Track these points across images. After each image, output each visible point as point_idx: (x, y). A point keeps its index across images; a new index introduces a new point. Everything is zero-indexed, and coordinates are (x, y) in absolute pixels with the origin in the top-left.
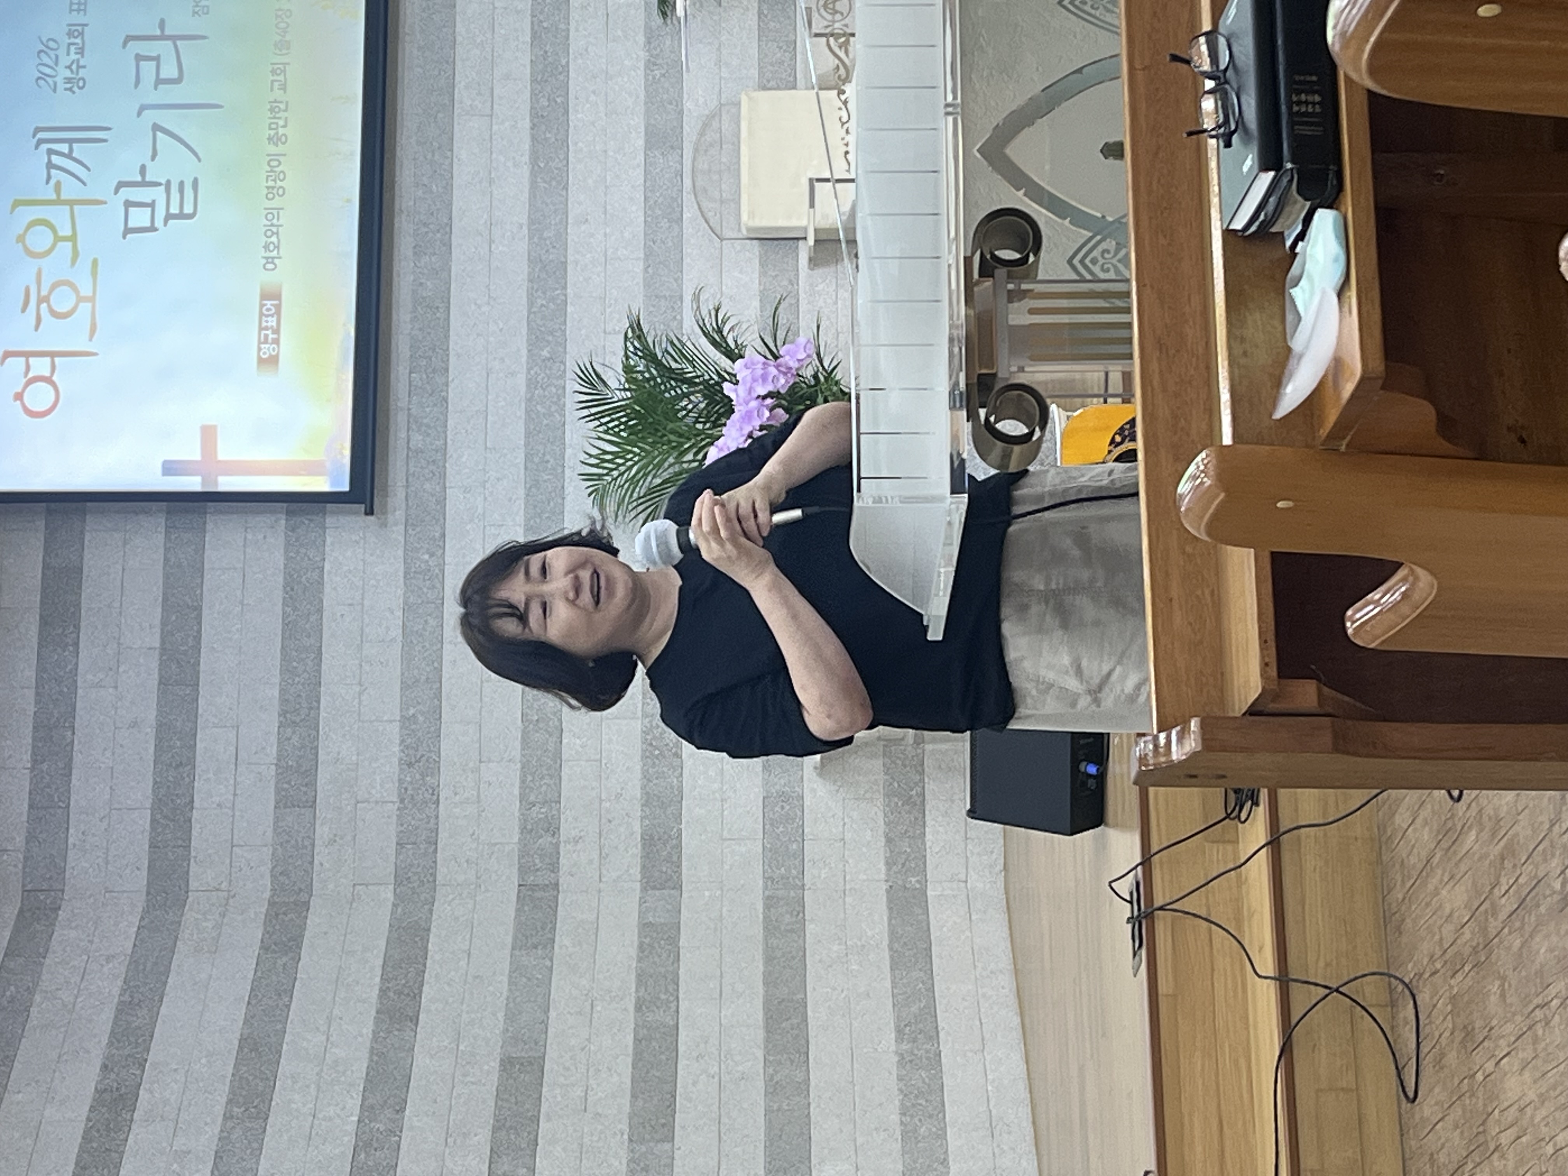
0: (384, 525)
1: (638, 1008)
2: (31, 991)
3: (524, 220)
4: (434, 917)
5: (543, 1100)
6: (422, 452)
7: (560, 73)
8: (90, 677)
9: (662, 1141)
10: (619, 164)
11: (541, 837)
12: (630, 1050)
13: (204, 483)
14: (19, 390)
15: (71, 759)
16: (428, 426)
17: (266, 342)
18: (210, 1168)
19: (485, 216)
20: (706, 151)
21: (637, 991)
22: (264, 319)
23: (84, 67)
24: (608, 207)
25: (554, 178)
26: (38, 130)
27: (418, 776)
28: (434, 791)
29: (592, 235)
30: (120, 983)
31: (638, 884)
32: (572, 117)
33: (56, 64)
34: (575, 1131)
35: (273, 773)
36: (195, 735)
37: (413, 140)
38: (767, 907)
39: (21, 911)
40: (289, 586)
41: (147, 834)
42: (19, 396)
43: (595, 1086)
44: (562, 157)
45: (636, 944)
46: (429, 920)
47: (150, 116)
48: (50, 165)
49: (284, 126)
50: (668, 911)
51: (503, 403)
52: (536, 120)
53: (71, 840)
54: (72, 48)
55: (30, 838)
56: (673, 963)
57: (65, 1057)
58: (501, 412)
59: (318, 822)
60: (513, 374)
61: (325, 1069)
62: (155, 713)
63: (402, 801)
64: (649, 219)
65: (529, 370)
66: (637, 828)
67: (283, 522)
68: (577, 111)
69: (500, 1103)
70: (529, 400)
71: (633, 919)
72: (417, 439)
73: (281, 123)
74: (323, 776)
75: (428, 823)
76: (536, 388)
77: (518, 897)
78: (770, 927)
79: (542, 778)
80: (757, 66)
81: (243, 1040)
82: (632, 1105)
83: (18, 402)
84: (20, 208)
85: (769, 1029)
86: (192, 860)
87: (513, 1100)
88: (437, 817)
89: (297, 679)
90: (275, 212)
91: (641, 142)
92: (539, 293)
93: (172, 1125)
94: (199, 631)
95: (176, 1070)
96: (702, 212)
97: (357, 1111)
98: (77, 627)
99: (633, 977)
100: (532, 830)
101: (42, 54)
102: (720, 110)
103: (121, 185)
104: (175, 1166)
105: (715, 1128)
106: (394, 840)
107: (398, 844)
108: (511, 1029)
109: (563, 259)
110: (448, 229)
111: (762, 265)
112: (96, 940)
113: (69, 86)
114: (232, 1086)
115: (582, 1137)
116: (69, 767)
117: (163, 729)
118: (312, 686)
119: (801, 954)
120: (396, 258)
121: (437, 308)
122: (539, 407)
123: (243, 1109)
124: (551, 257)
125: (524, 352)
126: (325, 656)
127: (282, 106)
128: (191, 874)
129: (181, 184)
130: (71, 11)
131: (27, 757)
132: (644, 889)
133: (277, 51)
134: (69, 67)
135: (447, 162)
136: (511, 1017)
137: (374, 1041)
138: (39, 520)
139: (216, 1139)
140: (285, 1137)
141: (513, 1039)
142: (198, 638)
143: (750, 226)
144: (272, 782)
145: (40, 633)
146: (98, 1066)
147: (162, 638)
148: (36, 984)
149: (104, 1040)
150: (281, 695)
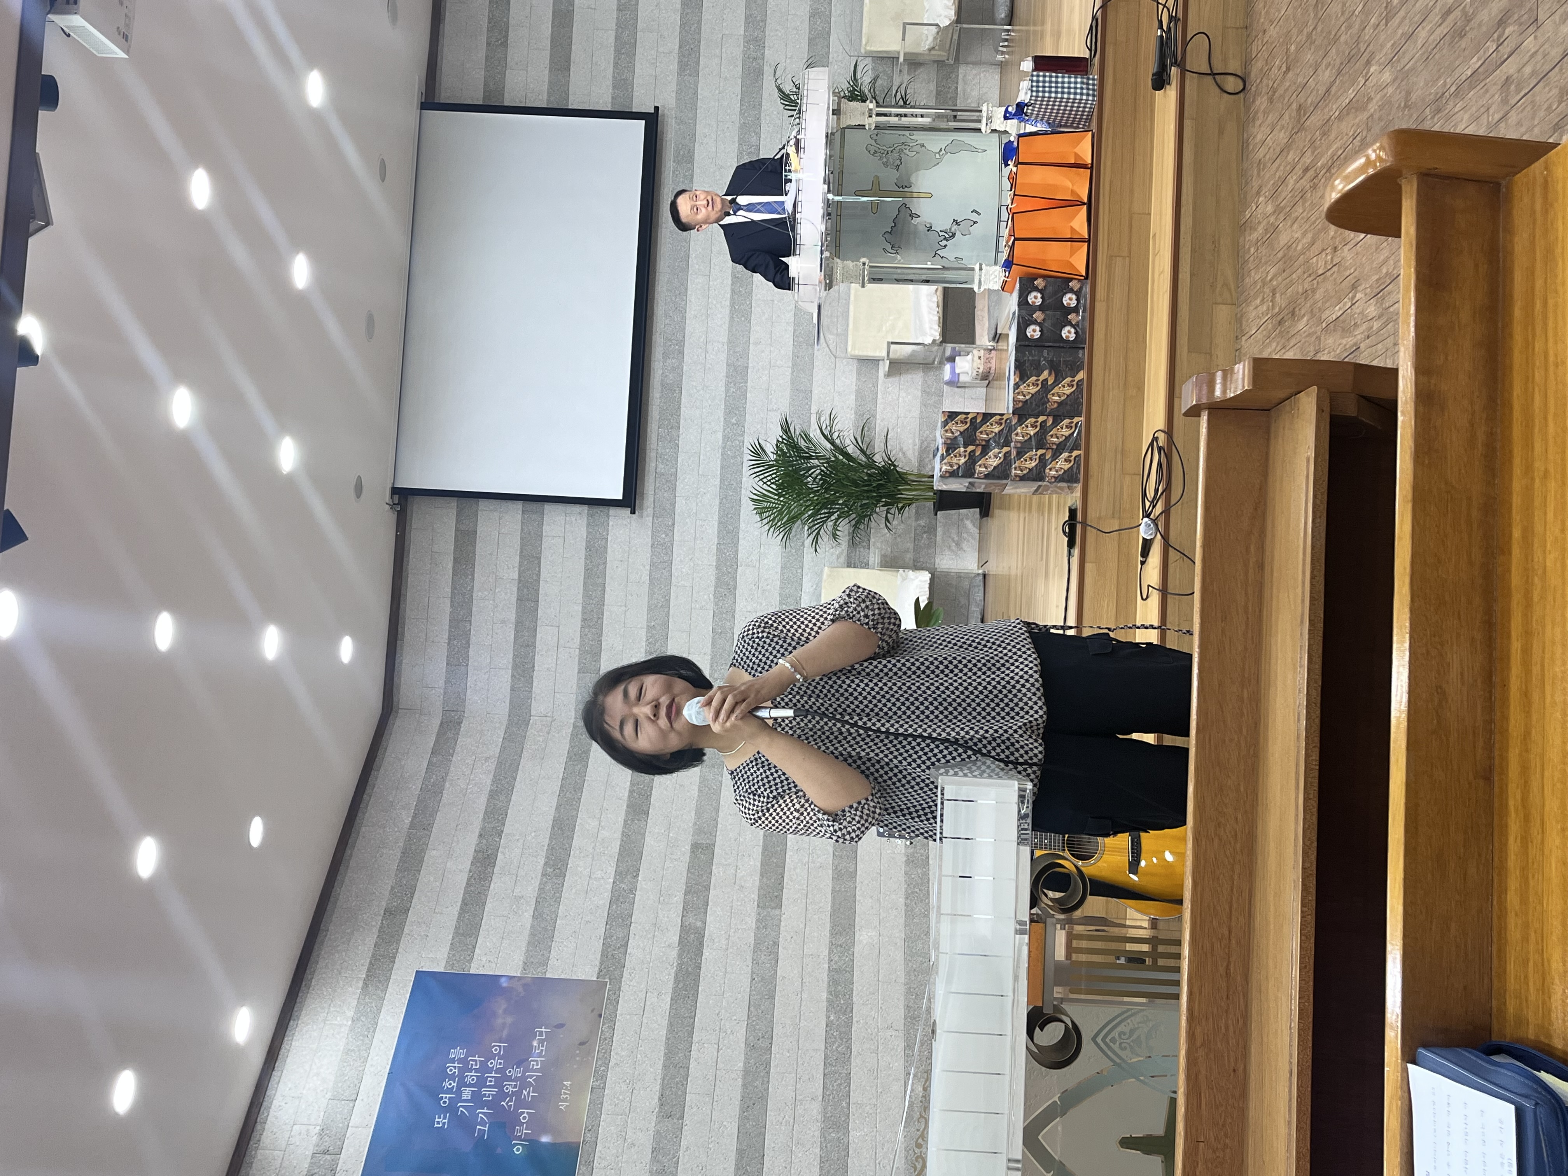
0: (641, 516)
2: (444, 779)
3: (725, 340)
5: (713, 874)
6: (664, 475)
8: (480, 594)
9: (775, 908)
12: (761, 844)
13: (541, 491)
15: (469, 639)
16: (667, 460)
18: (533, 910)
19: (704, 337)
24: (773, 335)
25: (743, 315)
29: (763, 352)
30: (491, 777)
34: (729, 897)
35: (577, 653)
36: (536, 630)
37: (664, 289)
39: (442, 723)
40: (588, 548)
41: (509, 683)
43: (741, 867)
51: (709, 449)
53: (469, 684)
55: (447, 681)
57: (460, 827)
58: (708, 453)
60: (715, 432)
61: (597, 844)
62: (514, 616)
64: (796, 343)
65: (724, 431)
67: (587, 512)
69: (690, 875)
70: (724, 448)
72: (661, 466)
74: (604, 658)
76: (728, 442)
81: (555, 821)
82: (760, 882)
86: (533, 700)
87: (697, 874)
89: (591, 601)
92: (732, 384)
93: (514, 877)
94: (539, 571)
95: (518, 840)
97: (612, 876)
98: (474, 565)
104: (514, 906)
105: (804, 901)
108: (698, 823)
109: (746, 365)
110: (682, 343)
111: (859, 373)
112: (480, 746)
114: (547, 853)
115: (732, 902)
116: (468, 643)
117: (519, 624)
118: (599, 606)
120: (653, 359)
121: (675, 390)
122: (729, 452)
123: (552, 870)
124: (740, 363)
125: (722, 419)
126: (607, 589)
128: (532, 707)
131: (446, 636)
135: (683, 303)
136: (699, 813)
137: (625, 827)
138: (454, 502)
139: (537, 889)
140: (574, 891)
141: (699, 830)
142: (539, 575)
143: (853, 353)
144: (577, 658)
145: (454, 567)
146: (477, 834)
147: (519, 574)
148: (447, 774)
149: (481, 816)
150: (583, 610)
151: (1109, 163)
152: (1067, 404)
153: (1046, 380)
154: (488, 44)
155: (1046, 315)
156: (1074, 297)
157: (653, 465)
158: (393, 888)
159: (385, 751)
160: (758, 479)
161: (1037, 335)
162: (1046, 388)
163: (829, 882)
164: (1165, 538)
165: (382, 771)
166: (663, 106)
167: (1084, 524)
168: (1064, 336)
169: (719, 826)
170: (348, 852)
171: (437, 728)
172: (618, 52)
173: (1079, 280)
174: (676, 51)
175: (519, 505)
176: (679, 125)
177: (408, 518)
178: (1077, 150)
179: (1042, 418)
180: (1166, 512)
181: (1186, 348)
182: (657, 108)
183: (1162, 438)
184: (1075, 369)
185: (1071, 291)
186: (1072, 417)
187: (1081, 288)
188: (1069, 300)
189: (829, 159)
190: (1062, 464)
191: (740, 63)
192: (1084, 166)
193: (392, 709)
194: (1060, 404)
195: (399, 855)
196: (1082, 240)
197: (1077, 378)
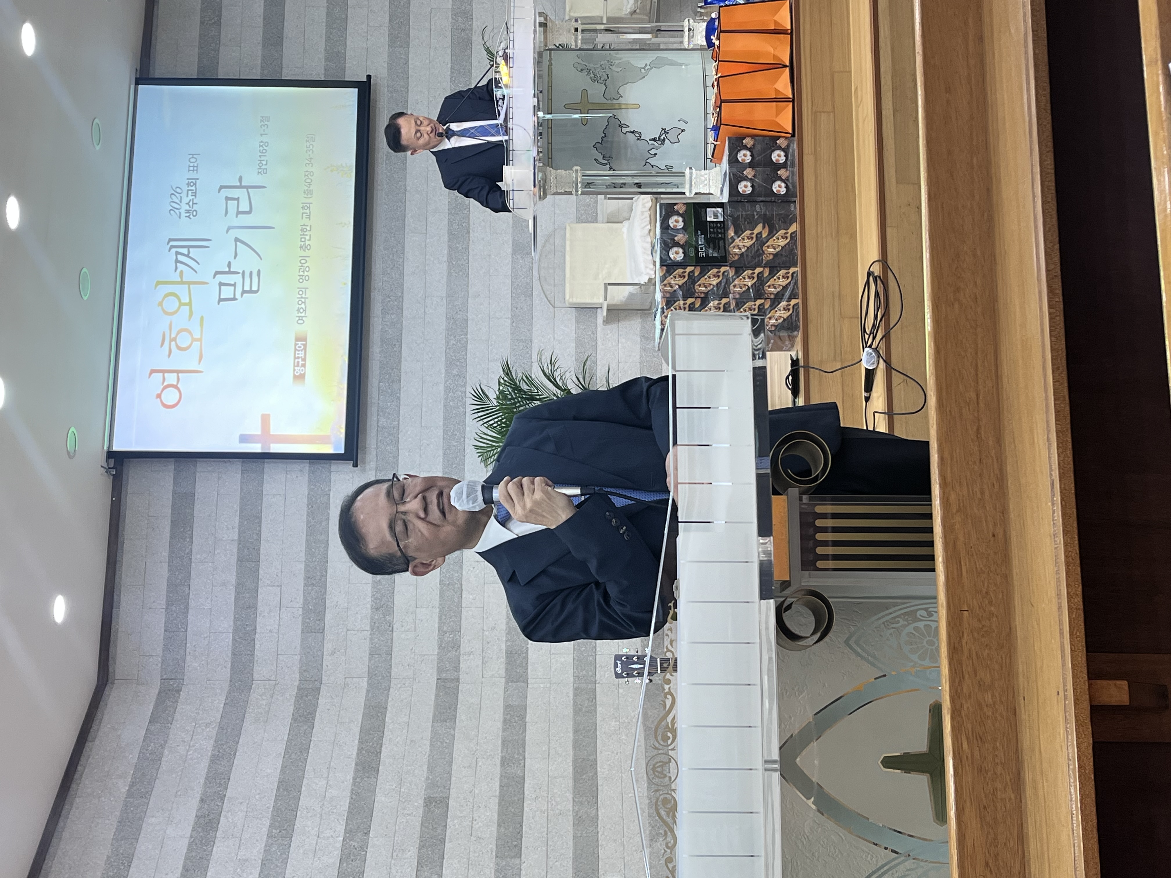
0: (363, 470)
1: (502, 764)
2: (163, 747)
3: (444, 295)
4: (390, 699)
5: (448, 827)
6: (386, 428)
7: (465, 209)
8: (199, 556)
9: (514, 857)
10: (497, 262)
11: (450, 651)
12: (497, 793)
13: (262, 448)
14: (159, 392)
15: (188, 604)
16: (389, 414)
17: (298, 366)
18: (258, 872)
19: (422, 292)
20: (546, 256)
21: (502, 752)
22: (297, 352)
23: (196, 204)
24: (491, 288)
25: (461, 271)
26: (171, 240)
27: (381, 616)
28: (391, 624)
29: (482, 304)
30: (212, 742)
31: (504, 679)
32: (471, 235)
33: (181, 202)
34: (465, 849)
35: (301, 613)
36: (257, 591)
37: (382, 248)
38: (575, 695)
39: (160, 692)
40: (310, 504)
41: (230, 647)
42: (159, 396)
43: (477, 818)
44: (465, 258)
45: (502, 720)
46: (386, 702)
47: (234, 233)
48: (177, 261)
49: (310, 240)
50: (521, 697)
51: (431, 401)
52: (451, 236)
53: (188, 650)
54: (190, 192)
55: (166, 648)
56: (522, 733)
57: (179, 793)
58: (430, 405)
59: (325, 642)
60: (437, 384)
61: (325, 803)
62: (235, 577)
63: (372, 630)
64: (514, 295)
65: (446, 382)
66: (504, 647)
67: (307, 468)
68: (474, 232)
69: (423, 829)
70: (446, 399)
71: (501, 703)
72: (383, 421)
73: (308, 238)
74: (328, 616)
75: (387, 642)
76: (449, 392)
77: (437, 686)
78: (577, 710)
79: (451, 618)
80: (575, 207)
81: (281, 782)
82: (498, 832)
83: (159, 399)
84: (160, 286)
85: (575, 780)
86: (255, 663)
87: (431, 827)
88: (392, 640)
89: (314, 559)
90: (304, 290)
91: (510, 250)
92: (452, 337)
93: (238, 840)
94: (260, 531)
95: (241, 803)
96: (544, 292)
97: (342, 834)
98: (192, 527)
99: (500, 742)
100: (445, 647)
101: (173, 196)
102: (554, 232)
103: (217, 273)
104: (239, 870)
105: (544, 849)
106: (368, 652)
107: (370, 654)
108: (431, 777)
109: (465, 318)
110: (401, 299)
111: (577, 322)
112: (201, 713)
113: (188, 215)
114: (273, 815)
115: (469, 853)
116: (187, 608)
117: (240, 587)
118: (322, 563)
119: (594, 727)
120: (371, 315)
121: (395, 345)
122: (451, 403)
123: (278, 831)
124: (459, 316)
125: (443, 371)
126: (330, 545)
127: (308, 228)
128: (254, 671)
129: (251, 273)
130: (189, 170)
131: (164, 602)
132: (507, 683)
133: (305, 196)
134: (188, 204)
135: (401, 260)
136: (431, 769)
137: (354, 784)
138: (170, 466)
139: (262, 851)
140: (301, 851)
141: (431, 785)
142: (259, 535)
143: (571, 300)
144: (300, 618)
145: (171, 531)
146: (199, 799)
147: (239, 535)
148: (166, 742)
149: (202, 781)
150: (305, 568)
151: (808, 26)
152: (782, 255)
153: (761, 233)
154: (202, 23)
155: (756, 171)
156: (782, 154)
157: (375, 419)
158: (108, 857)
159: (100, 723)
160: (481, 422)
161: (749, 190)
162: (761, 242)
163: (570, 828)
164: (888, 362)
165: (97, 742)
166: (375, 76)
167: (807, 367)
168: (775, 190)
169: (453, 779)
170: (61, 824)
171: (155, 697)
172: (329, 26)
173: (786, 138)
174: (387, 25)
175: (238, 464)
176: (391, 92)
177: (124, 483)
178: (776, 18)
179: (758, 270)
180: (887, 336)
181: (894, 180)
182: (369, 77)
183: (877, 270)
184: (787, 221)
185: (779, 148)
186: (789, 268)
187: (788, 146)
188: (778, 156)
189: (538, 77)
190: (780, 313)
191: (449, 34)
192: (783, 32)
193: (107, 681)
194: (776, 255)
195: (115, 825)
196: (786, 100)
197: (790, 231)
